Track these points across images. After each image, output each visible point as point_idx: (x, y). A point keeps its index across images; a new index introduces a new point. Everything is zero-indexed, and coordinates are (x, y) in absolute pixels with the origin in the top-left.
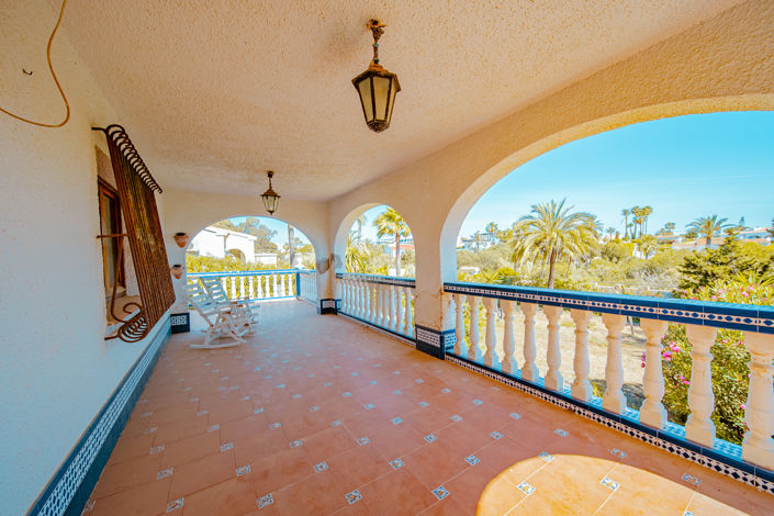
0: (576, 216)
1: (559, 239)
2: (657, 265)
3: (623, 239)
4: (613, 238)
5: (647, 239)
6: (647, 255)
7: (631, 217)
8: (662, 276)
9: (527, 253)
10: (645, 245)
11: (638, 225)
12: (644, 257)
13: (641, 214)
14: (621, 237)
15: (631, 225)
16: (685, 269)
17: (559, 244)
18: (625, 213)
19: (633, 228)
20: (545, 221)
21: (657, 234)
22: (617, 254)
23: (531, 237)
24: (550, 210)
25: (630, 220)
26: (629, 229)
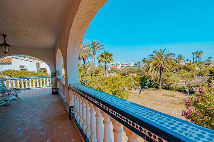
0: (169, 55)
1: (163, 63)
2: (203, 72)
3: (192, 63)
4: (189, 62)
5: (201, 63)
6: (201, 68)
7: (195, 55)
8: (204, 76)
9: (151, 69)
10: (199, 65)
11: (198, 58)
12: (199, 70)
13: (199, 54)
14: (192, 62)
15: (195, 58)
16: (210, 74)
17: (163, 65)
18: (193, 53)
19: (196, 59)
20: (157, 56)
21: (205, 61)
22: (189, 68)
23: (152, 63)
24: (160, 52)
25: (195, 56)
26: (194, 59)
